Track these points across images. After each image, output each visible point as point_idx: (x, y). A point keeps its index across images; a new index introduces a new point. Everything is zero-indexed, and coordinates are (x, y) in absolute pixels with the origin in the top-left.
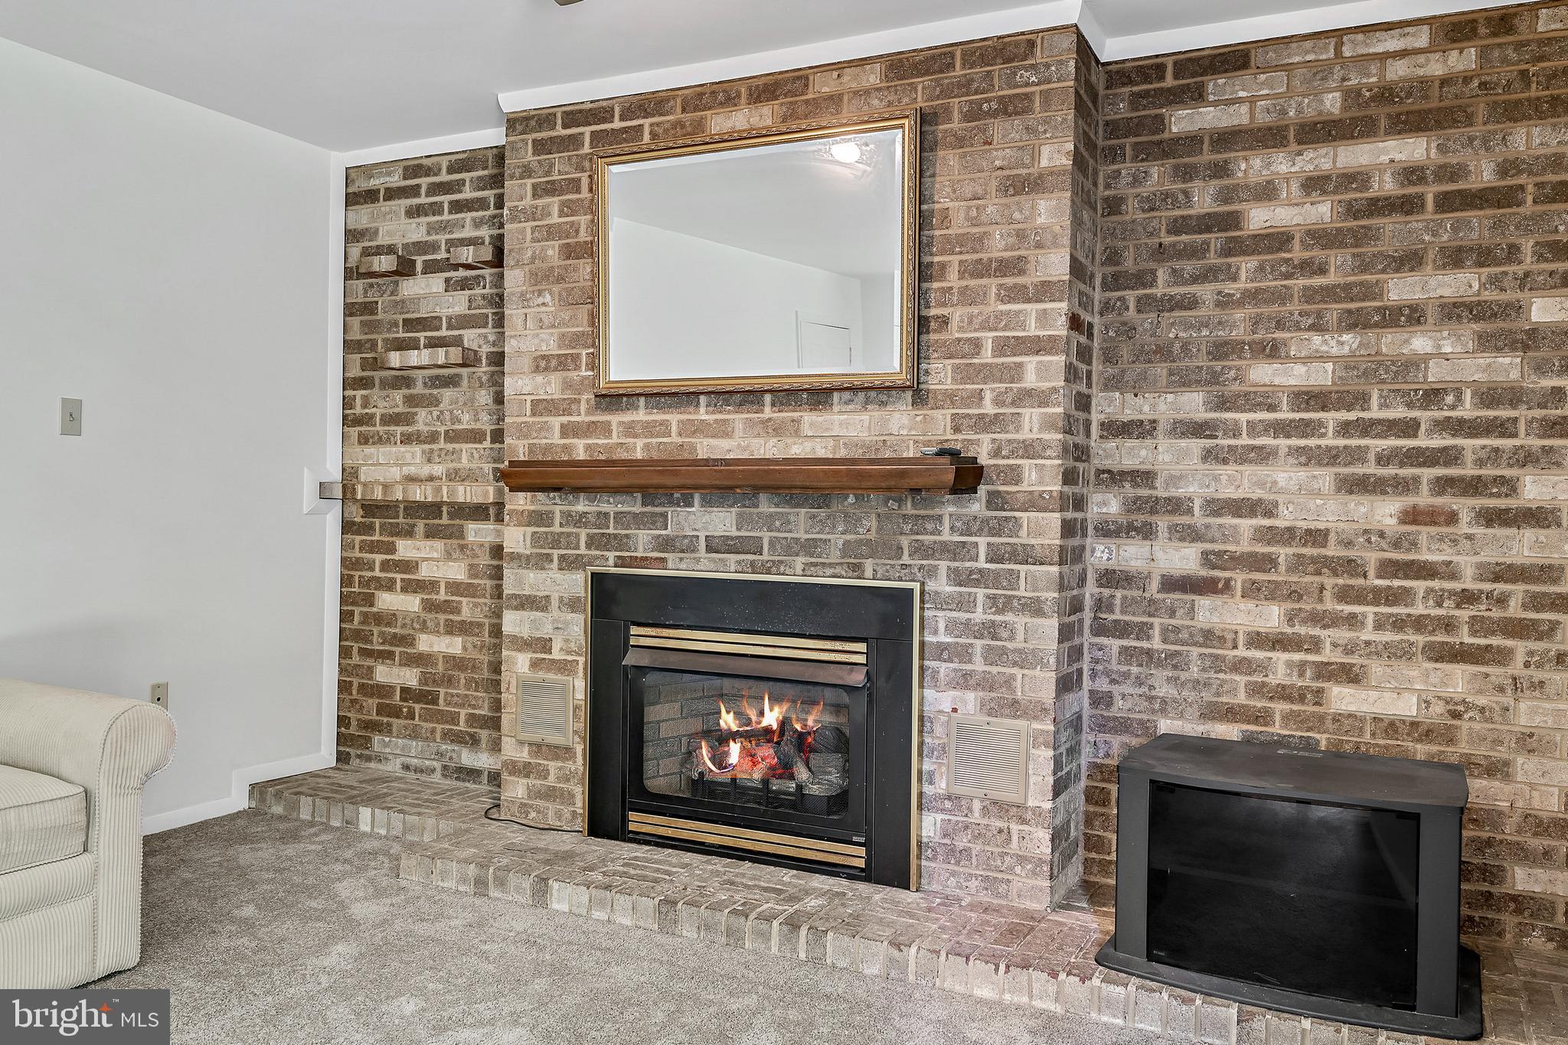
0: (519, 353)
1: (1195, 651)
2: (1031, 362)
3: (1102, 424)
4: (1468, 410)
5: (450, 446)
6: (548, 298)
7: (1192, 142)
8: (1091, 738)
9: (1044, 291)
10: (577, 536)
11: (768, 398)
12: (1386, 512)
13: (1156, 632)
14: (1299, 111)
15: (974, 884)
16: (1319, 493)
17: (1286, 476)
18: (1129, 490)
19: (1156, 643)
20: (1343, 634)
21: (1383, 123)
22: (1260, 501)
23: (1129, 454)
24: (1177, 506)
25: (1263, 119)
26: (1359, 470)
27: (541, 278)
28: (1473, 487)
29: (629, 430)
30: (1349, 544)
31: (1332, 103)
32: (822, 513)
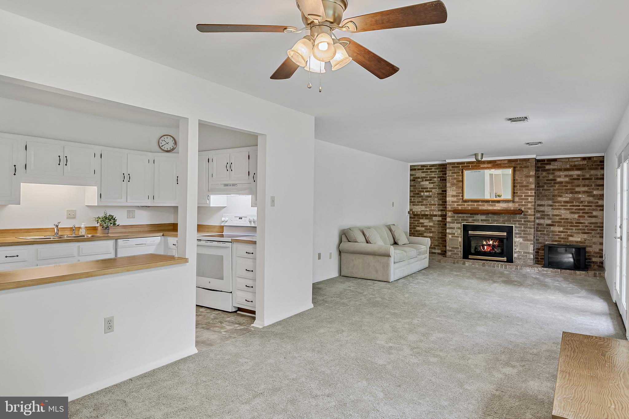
0: (449, 195)
1: (551, 233)
2: (529, 198)
3: (537, 205)
4: (586, 204)
5: (430, 206)
6: (454, 187)
7: (549, 170)
8: (536, 245)
9: (531, 189)
10: (459, 219)
11: (490, 201)
12: (576, 216)
13: (545, 231)
14: (564, 167)
15: (522, 262)
16: (567, 214)
17: (563, 212)
18: (541, 213)
19: (545, 232)
20: (571, 231)
21: (575, 169)
22: (559, 215)
23: (541, 209)
24: (548, 215)
25: (559, 168)
26: (573, 211)
27: (453, 185)
28: (587, 213)
29: (468, 205)
30: (571, 220)
31: (568, 166)
32: (499, 216)
